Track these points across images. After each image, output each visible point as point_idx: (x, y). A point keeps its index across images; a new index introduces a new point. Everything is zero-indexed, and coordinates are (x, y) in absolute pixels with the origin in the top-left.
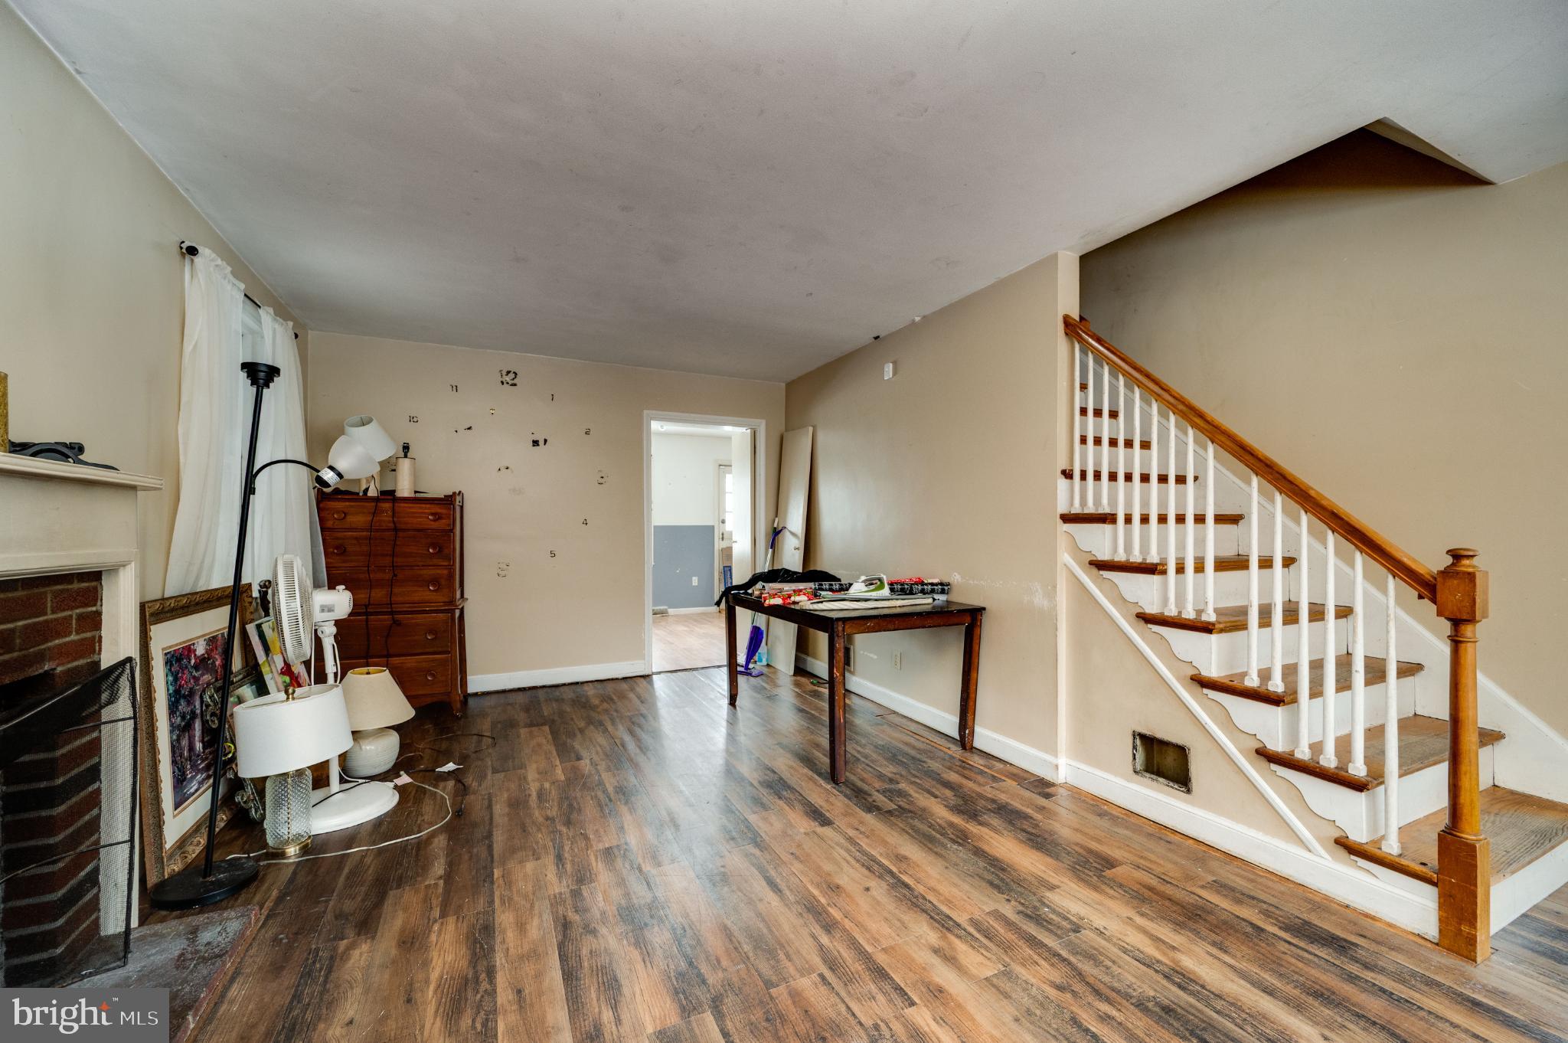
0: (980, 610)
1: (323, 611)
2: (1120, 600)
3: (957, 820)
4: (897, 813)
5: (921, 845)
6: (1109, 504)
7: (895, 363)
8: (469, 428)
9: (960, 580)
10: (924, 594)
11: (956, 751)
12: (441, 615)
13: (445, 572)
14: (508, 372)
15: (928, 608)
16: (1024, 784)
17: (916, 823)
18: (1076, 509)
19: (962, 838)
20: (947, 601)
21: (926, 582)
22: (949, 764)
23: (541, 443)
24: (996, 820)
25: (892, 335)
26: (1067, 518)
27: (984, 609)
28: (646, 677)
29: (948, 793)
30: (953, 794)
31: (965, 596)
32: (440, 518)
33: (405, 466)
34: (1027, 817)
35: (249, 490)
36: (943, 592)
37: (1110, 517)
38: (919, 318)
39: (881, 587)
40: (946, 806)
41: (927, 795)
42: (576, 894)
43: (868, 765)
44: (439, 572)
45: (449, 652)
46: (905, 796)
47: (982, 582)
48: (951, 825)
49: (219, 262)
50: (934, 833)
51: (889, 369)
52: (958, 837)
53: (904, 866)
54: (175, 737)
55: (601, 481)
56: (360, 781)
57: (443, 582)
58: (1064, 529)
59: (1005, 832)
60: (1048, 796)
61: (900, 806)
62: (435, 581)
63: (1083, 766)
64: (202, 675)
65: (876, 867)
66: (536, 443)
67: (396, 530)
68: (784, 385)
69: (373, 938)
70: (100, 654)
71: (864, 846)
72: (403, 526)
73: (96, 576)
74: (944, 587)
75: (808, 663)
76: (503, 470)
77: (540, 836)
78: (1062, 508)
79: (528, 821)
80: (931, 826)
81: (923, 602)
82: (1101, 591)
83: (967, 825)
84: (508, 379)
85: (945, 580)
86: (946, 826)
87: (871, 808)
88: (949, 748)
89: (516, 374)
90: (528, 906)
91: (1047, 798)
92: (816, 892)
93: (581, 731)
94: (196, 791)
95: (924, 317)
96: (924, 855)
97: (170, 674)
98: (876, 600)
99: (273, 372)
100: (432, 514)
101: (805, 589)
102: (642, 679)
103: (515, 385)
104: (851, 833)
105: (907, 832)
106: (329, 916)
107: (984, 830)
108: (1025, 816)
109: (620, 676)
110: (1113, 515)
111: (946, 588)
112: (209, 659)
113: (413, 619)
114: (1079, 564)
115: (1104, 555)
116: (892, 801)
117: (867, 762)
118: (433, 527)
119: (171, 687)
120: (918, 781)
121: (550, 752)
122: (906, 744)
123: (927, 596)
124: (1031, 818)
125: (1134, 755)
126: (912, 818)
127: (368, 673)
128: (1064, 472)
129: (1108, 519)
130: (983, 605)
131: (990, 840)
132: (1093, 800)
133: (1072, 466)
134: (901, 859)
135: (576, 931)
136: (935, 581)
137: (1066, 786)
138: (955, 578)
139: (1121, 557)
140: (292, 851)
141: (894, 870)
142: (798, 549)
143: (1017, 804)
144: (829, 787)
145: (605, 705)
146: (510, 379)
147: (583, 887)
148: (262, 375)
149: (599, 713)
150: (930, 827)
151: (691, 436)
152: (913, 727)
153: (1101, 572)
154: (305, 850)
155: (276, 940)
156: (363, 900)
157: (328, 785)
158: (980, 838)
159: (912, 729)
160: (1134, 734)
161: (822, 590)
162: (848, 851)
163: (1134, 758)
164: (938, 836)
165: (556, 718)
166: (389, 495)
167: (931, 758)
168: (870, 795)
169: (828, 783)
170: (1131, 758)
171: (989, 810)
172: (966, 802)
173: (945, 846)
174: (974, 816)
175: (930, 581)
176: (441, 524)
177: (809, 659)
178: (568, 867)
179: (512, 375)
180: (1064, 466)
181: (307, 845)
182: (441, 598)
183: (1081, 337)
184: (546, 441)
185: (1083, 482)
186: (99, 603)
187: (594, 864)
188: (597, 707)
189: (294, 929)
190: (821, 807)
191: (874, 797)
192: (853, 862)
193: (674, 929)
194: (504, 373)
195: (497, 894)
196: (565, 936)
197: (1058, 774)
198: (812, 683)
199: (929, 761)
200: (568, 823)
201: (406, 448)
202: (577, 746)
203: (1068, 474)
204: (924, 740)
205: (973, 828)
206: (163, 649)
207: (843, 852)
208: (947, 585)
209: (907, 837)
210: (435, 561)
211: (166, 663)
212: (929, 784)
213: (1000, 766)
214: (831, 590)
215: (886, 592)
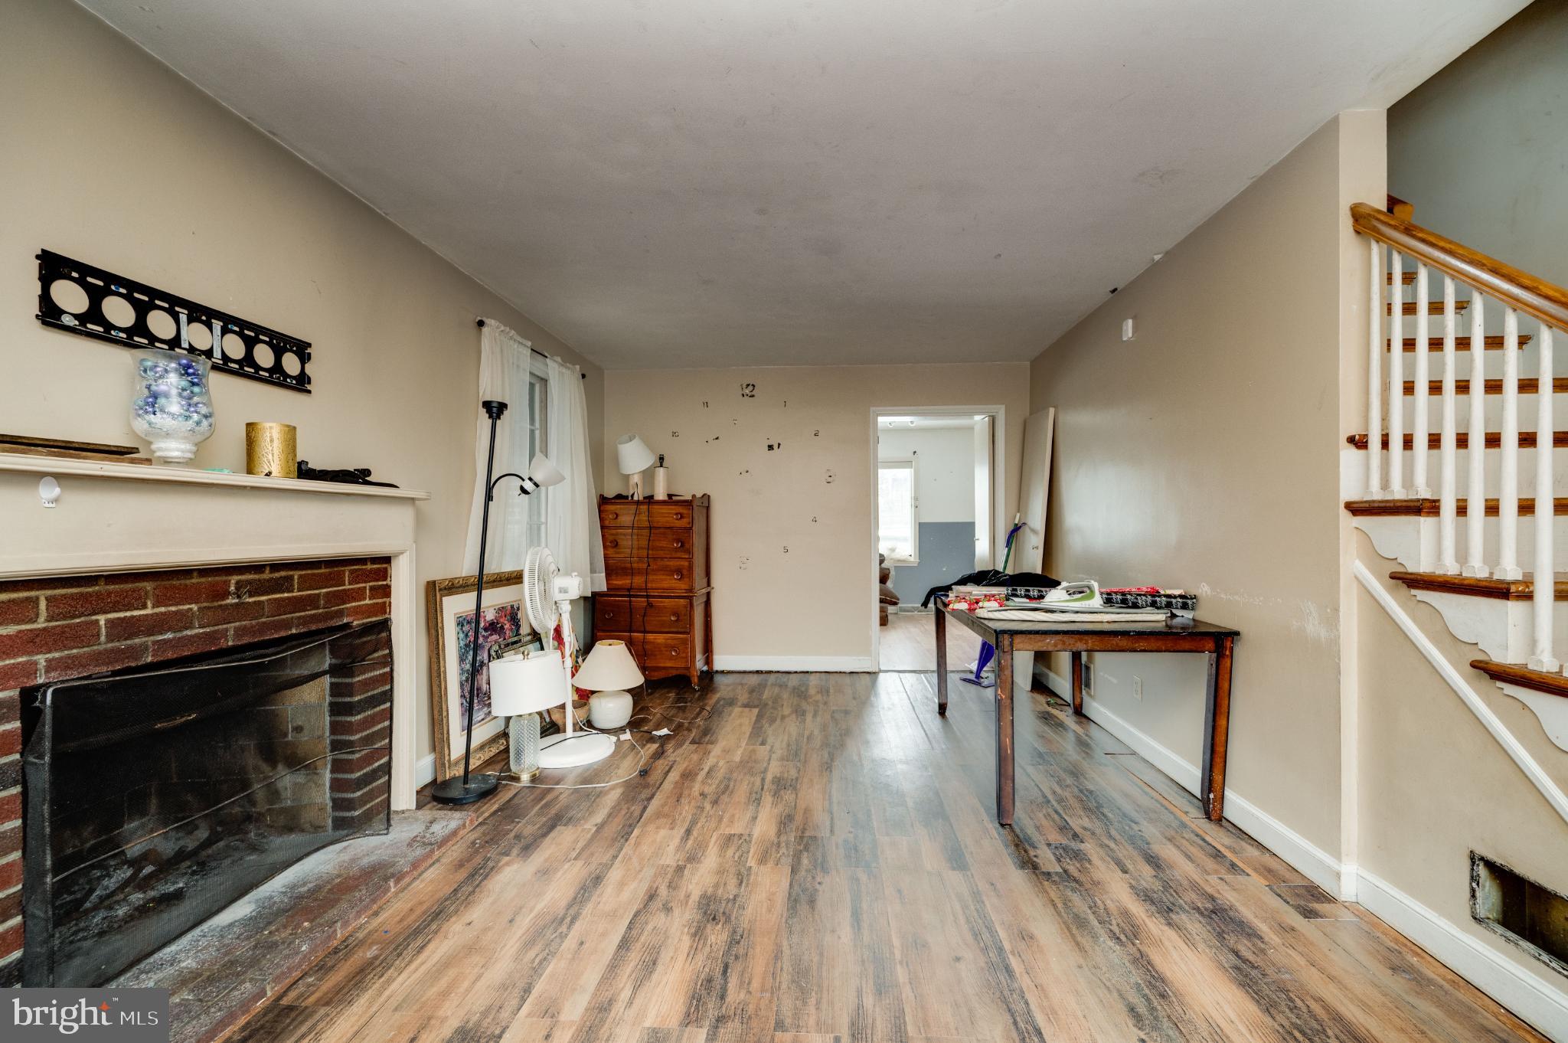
0: (1234, 635)
1: (560, 592)
2: (1448, 639)
3: (1138, 910)
4: (1056, 878)
5: (1063, 926)
6: (1428, 485)
7: (1134, 318)
8: (717, 438)
9: (1209, 592)
10: (1158, 608)
11: (1194, 817)
12: (682, 600)
13: (686, 564)
14: (748, 385)
15: (1161, 626)
16: (1278, 887)
17: (1076, 898)
18: (1376, 494)
19: (1129, 934)
20: (1194, 620)
21: (1162, 592)
22: (1173, 833)
23: (776, 447)
24: (1198, 925)
25: (1133, 284)
26: (1357, 509)
27: (1237, 634)
28: (873, 675)
29: (1147, 871)
30: (1154, 873)
31: (1212, 614)
32: (682, 517)
33: (661, 473)
34: (1253, 934)
35: (489, 497)
36: (1185, 607)
37: (1428, 504)
38: (1160, 256)
39: (1092, 595)
40: (1132, 887)
41: (1113, 866)
42: (680, 869)
43: (1056, 812)
44: (682, 563)
45: (688, 633)
46: (1081, 861)
47: (1236, 597)
48: (1125, 914)
49: (502, 328)
50: (1091, 917)
51: (1129, 324)
52: (1123, 931)
53: (1022, 945)
54: (464, 678)
55: (830, 479)
56: (594, 731)
57: (685, 572)
58: (1354, 525)
59: (1201, 946)
60: (1309, 914)
61: (1065, 871)
62: (679, 571)
63: (1385, 885)
64: (491, 635)
65: (986, 936)
66: (771, 447)
67: (650, 528)
68: (1028, 363)
69: (525, 861)
70: (390, 614)
71: (988, 905)
72: (655, 525)
73: (387, 560)
74: (1187, 601)
75: (1050, 679)
76: (744, 474)
77: (687, 808)
78: (1350, 490)
79: (686, 792)
80: (1093, 907)
81: (1153, 618)
82: (1415, 620)
83: (1147, 921)
84: (747, 391)
85: (1193, 592)
86: (1115, 913)
87: (1029, 864)
88: (1186, 813)
89: (753, 386)
90: (638, 869)
91: (1306, 917)
92: (896, 942)
93: (783, 718)
94: (483, 719)
95: (1167, 253)
96: (1060, 941)
97: (461, 632)
98: (1077, 612)
99: (502, 407)
100: (677, 514)
101: (999, 595)
102: (867, 676)
103: (753, 396)
104: (982, 886)
105: (1054, 906)
106: (512, 834)
107: (1170, 933)
108: (1251, 931)
109: (848, 670)
110: (1435, 501)
111: (1189, 602)
112: (498, 623)
113: (662, 602)
114: (1379, 577)
115: (1423, 566)
116: (1059, 861)
117: (1058, 808)
118: (678, 525)
119: (461, 642)
120: (1112, 845)
121: (744, 733)
122: (1126, 795)
123: (1159, 611)
124: (1261, 938)
125: (1473, 891)
126: (1073, 890)
127: (610, 645)
128: (1351, 440)
129: (1430, 507)
130: (1235, 628)
131: (1171, 948)
132: (1396, 941)
133: (1367, 430)
134: (1026, 936)
135: (657, 904)
136: (1177, 592)
137: (1353, 908)
138: (1203, 590)
139: (1450, 568)
140: (525, 777)
141: (1007, 946)
142: (1037, 548)
143: (1247, 913)
144: (990, 826)
145: (819, 697)
146: (750, 390)
147: (688, 866)
148: (495, 410)
149: (808, 703)
150: (1090, 908)
151: (949, 429)
152: (1149, 776)
153: (1414, 592)
154: (534, 779)
155: (473, 843)
156: (539, 828)
157: (565, 731)
158: (1158, 943)
159: (1146, 779)
160: (1474, 859)
161: (1016, 596)
162: (965, 907)
163: (1473, 896)
164: (1096, 923)
165: (770, 703)
166: (649, 499)
167: (1151, 820)
168: (1035, 847)
169: (991, 821)
170: (1467, 894)
171: (1198, 909)
172: (1166, 886)
173: (1095, 937)
174: (1166, 911)
175: (1169, 592)
176: (684, 523)
177: (1052, 675)
178: (690, 842)
179: (751, 388)
180: (1355, 430)
181: (535, 775)
182: (683, 585)
183: (1378, 232)
184: (779, 444)
185: (1408, 452)
186: (389, 579)
187: (710, 848)
188: (810, 696)
189: (487, 838)
190: (966, 847)
191: (1039, 852)
192: (962, 920)
193: (735, 932)
194: (744, 386)
195: (624, 850)
196: (644, 907)
197: (1340, 887)
198: (1048, 704)
199: (1145, 823)
200: (715, 802)
201: (662, 459)
202: (770, 731)
203: (1359, 442)
204: (1154, 794)
205: (1154, 926)
206: (455, 614)
207: (958, 907)
208: (1192, 599)
209: (1050, 910)
210: (679, 555)
211: (458, 624)
212: (1125, 853)
213: (1252, 852)
214: (1027, 597)
215: (1097, 602)
